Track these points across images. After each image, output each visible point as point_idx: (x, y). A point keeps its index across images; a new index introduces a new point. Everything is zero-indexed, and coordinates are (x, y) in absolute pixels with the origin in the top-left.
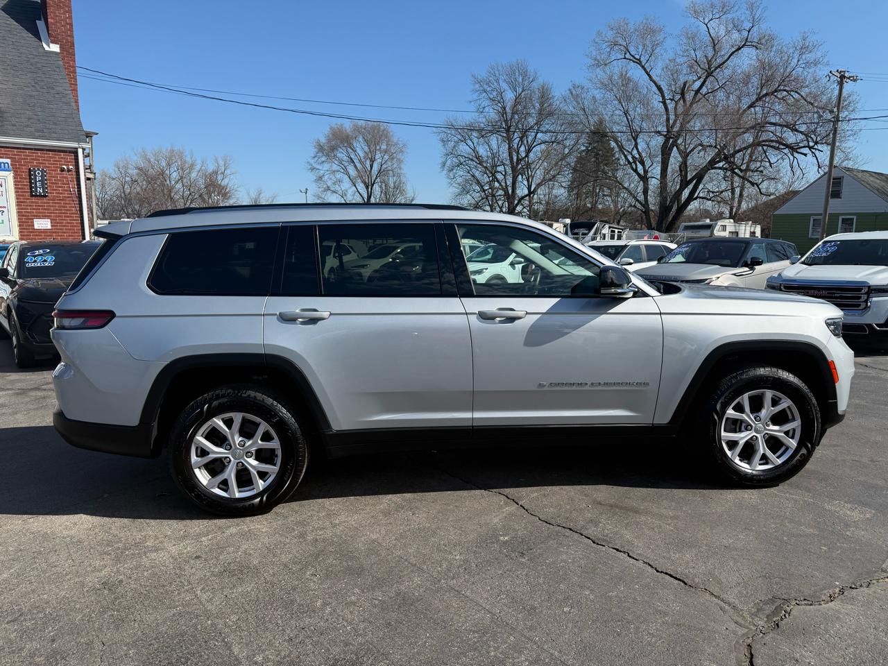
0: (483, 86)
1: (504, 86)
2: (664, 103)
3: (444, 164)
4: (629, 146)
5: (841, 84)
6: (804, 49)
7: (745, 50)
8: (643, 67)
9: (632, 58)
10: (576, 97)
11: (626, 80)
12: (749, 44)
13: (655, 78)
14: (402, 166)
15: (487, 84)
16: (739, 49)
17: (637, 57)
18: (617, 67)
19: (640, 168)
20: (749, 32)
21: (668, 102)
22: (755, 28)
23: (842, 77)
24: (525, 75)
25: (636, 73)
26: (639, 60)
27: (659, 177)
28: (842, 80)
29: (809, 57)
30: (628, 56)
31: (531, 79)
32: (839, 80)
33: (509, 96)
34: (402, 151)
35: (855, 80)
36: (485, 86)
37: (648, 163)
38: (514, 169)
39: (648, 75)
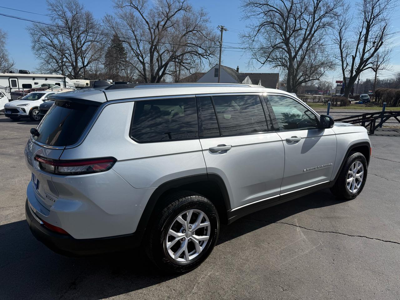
0: (53, 8)
1: (66, 9)
2: (149, 29)
3: (34, 47)
4: (135, 47)
5: (222, 31)
6: (202, 15)
7: (181, 11)
8: (139, 11)
9: (133, 6)
10: (108, 21)
11: (132, 17)
12: (183, 9)
13: (145, 17)
14: (5, 45)
15: (56, 7)
16: (179, 10)
17: (136, 6)
18: (128, 10)
19: (140, 58)
20: (183, 3)
21: (151, 29)
22: (185, 2)
23: (222, 29)
24: (77, 5)
25: (136, 14)
26: (137, 7)
27: (149, 63)
28: (222, 30)
29: (204, 18)
30: (132, 5)
31: (81, 8)
32: (221, 29)
33: (69, 15)
34: (4, 37)
35: (226, 30)
36: (55, 8)
37: (144, 56)
38: (75, 53)
39: (142, 15)
